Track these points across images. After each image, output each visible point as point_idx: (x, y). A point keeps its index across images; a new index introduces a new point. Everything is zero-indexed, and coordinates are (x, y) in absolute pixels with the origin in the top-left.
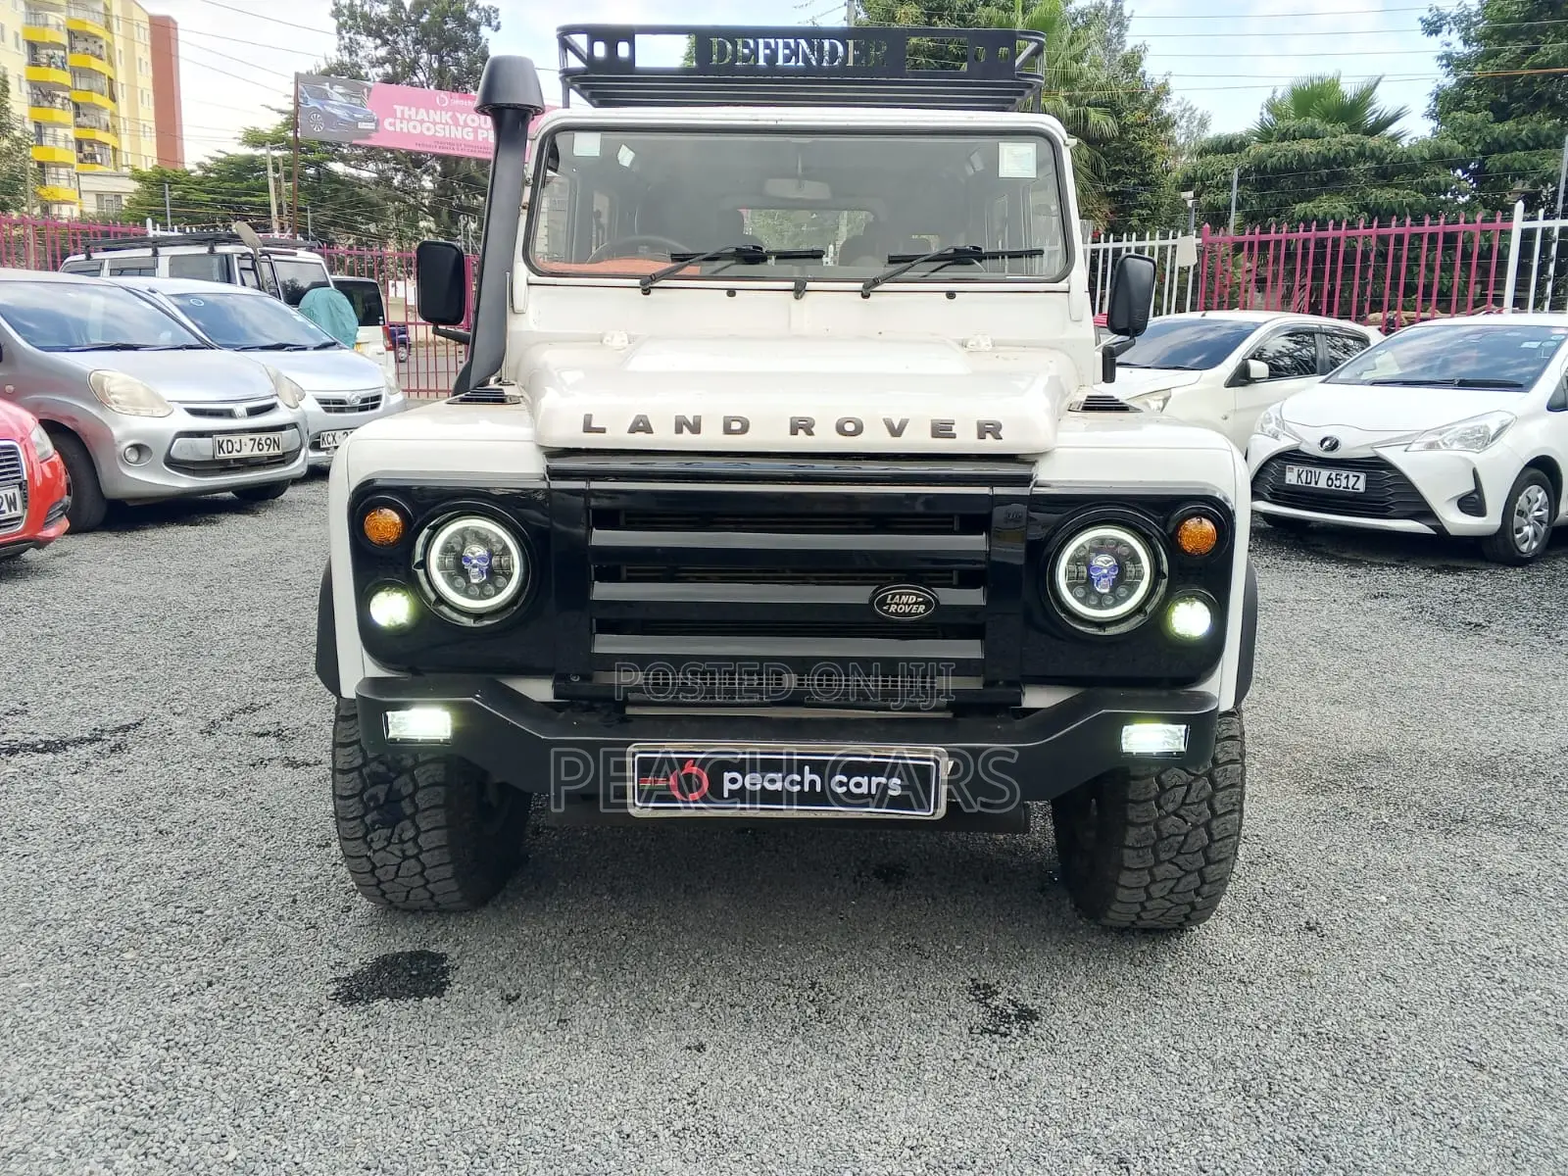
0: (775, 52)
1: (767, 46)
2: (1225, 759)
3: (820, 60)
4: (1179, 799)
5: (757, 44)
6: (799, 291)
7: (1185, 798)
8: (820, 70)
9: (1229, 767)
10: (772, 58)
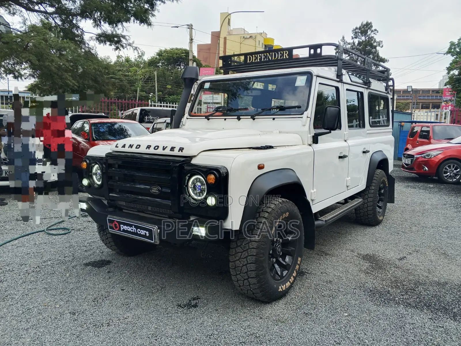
0: (261, 58)
1: (260, 56)
2: (252, 247)
3: (272, 58)
4: (239, 256)
5: (257, 56)
6: (239, 119)
7: (241, 256)
8: (272, 61)
9: (252, 250)
10: (261, 59)
